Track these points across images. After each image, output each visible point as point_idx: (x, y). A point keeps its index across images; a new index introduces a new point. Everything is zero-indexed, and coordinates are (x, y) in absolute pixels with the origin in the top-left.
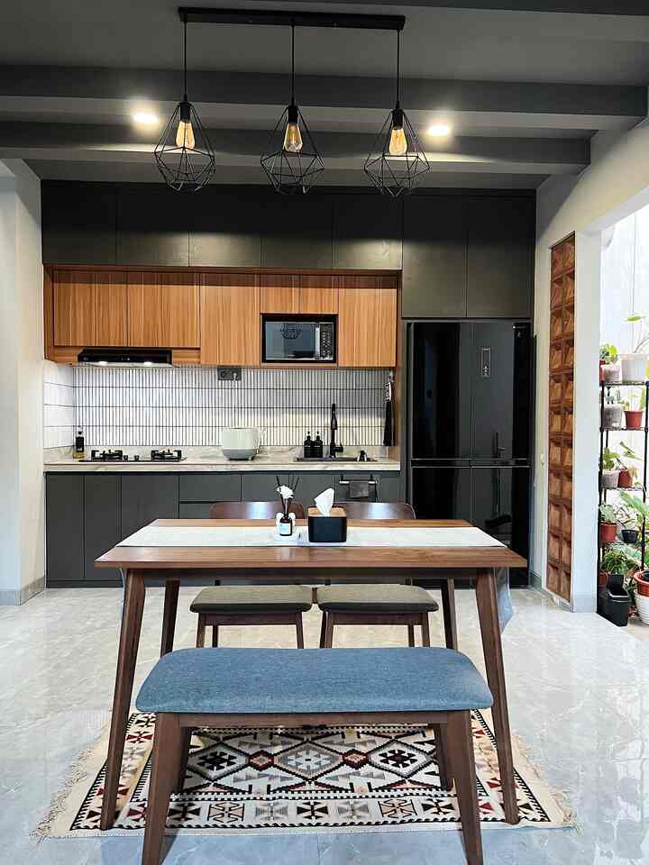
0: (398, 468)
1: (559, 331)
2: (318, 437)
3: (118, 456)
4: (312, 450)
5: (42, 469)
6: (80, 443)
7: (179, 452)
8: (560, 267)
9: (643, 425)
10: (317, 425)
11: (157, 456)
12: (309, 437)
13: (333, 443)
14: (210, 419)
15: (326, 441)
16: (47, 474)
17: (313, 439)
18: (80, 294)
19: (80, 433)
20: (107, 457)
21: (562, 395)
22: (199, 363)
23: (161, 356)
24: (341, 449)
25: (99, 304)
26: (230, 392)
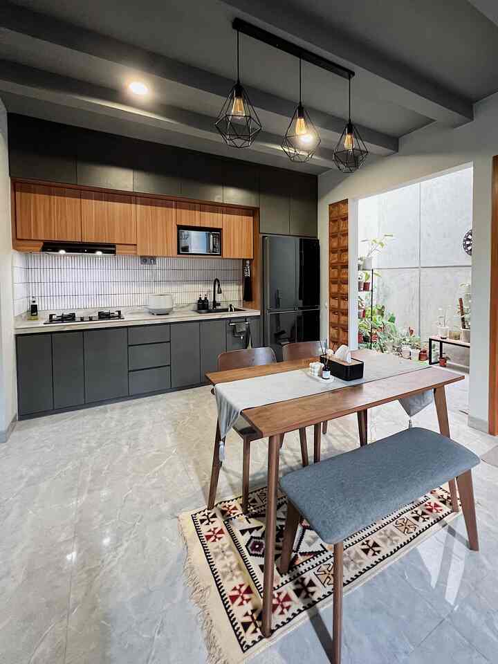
0: (259, 313)
1: (335, 244)
2: (206, 298)
3: (72, 317)
4: (202, 306)
5: (13, 333)
6: (34, 309)
7: (119, 312)
8: (333, 215)
9: (370, 289)
10: (204, 291)
11: (103, 316)
12: (200, 298)
13: (214, 301)
14: (135, 289)
15: (210, 299)
16: (17, 336)
17: (203, 299)
18: (40, 202)
19: (34, 302)
20: (63, 319)
21: (339, 275)
22: (136, 254)
23: (109, 249)
24: (219, 305)
25: (57, 211)
26: (146, 272)
